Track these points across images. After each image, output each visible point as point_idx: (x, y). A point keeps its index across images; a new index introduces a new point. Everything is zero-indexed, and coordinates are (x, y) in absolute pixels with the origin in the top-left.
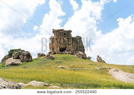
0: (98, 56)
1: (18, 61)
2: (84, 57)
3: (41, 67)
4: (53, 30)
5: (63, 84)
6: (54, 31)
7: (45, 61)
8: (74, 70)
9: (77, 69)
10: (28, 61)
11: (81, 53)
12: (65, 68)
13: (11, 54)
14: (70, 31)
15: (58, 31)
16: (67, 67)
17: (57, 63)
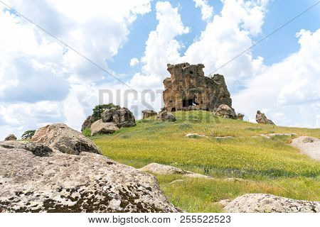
0: (258, 112)
1: (111, 126)
2: (232, 115)
3: (153, 135)
4: (168, 65)
5: (209, 170)
6: (171, 68)
7: (159, 125)
8: (219, 141)
9: (226, 139)
10: (129, 126)
11: (226, 107)
12: (201, 138)
13: (98, 113)
14: (201, 66)
15: (177, 66)
16: (204, 135)
17: (182, 127)
